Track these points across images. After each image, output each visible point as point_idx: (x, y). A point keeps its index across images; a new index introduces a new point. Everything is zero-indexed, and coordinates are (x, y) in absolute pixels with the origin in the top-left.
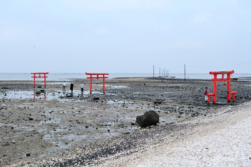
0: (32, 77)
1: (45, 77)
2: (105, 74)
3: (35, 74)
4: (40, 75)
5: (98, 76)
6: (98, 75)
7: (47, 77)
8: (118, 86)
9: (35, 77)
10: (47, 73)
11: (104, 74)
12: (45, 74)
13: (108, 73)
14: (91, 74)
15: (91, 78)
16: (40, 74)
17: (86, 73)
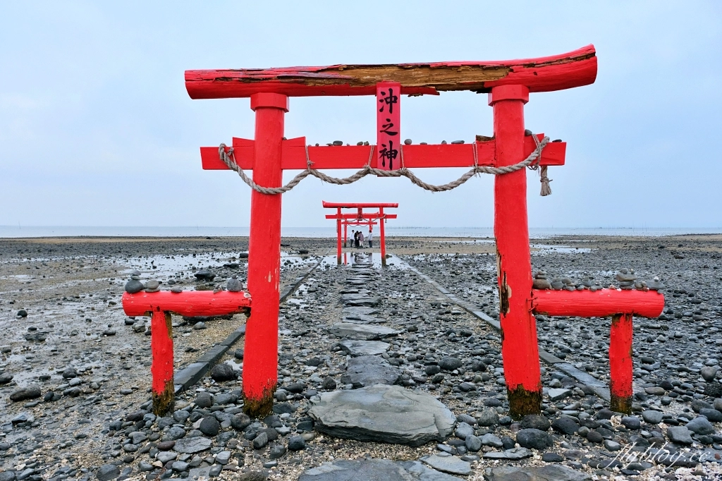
2: (386, 206)
5: (360, 210)
6: (360, 207)
8: (577, 249)
11: (381, 206)
13: (395, 202)
14: (339, 207)
15: (339, 216)
17: (323, 202)
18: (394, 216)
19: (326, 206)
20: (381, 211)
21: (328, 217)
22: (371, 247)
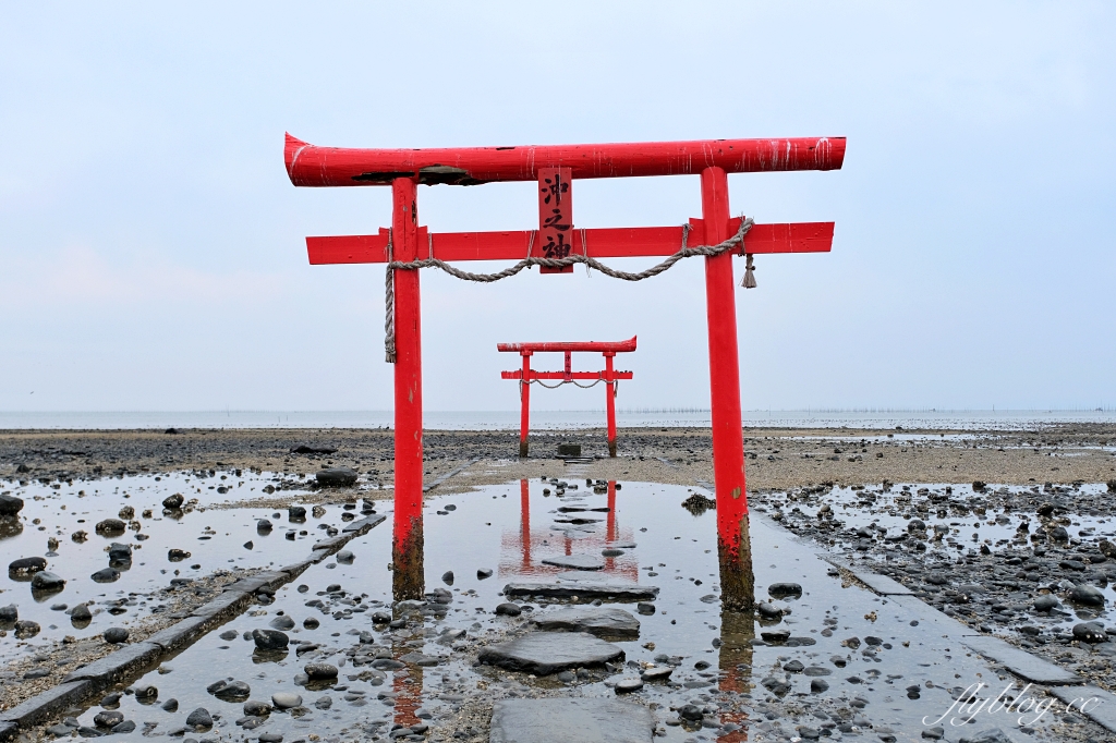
0: (505, 375)
1: (610, 376)
3: (527, 351)
4: (568, 358)
6: (556, 173)
7: (628, 375)
9: (526, 375)
10: (630, 347)
12: (609, 351)
14: (405, 175)
15: (403, 245)
16: (568, 349)
17: (291, 142)
18: (815, 237)
19: (311, 170)
20: (715, 198)
21: (324, 250)
22: (613, 455)
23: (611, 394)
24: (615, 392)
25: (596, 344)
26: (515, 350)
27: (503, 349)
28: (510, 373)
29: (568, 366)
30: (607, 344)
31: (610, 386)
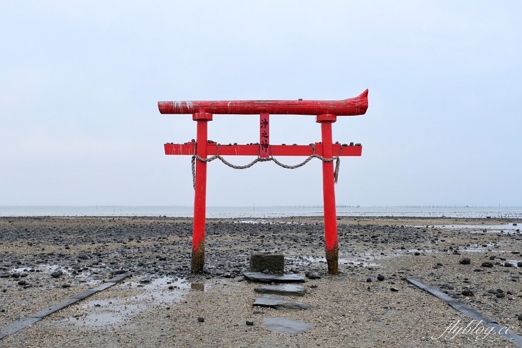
0: (170, 149)
1: (327, 150)
3: (203, 113)
4: (265, 124)
7: (355, 150)
9: (202, 150)
10: (358, 107)
12: (326, 113)
16: (264, 110)
23: (330, 177)
24: (336, 175)
25: (306, 103)
26: (184, 110)
27: (167, 109)
28: (177, 146)
29: (265, 135)
30: (323, 103)
31: (327, 166)
